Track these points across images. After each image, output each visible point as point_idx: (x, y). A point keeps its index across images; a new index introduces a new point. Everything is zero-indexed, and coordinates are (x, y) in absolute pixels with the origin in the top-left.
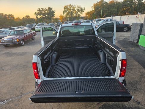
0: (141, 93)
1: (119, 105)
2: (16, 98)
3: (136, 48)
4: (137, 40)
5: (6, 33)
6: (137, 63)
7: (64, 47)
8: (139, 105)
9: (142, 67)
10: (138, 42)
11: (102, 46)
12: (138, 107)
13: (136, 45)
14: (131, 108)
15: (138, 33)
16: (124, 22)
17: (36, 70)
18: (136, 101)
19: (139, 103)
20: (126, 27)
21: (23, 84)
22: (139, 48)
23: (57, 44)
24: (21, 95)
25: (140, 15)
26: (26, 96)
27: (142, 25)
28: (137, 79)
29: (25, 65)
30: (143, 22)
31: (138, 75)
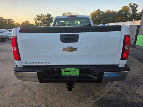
3: (134, 48)
4: (134, 41)
6: (136, 60)
14: (135, 103)
15: (135, 34)
18: (141, 96)
21: (7, 77)
22: (137, 48)
24: (1, 88)
25: (135, 21)
26: (7, 89)
28: (138, 74)
31: (139, 70)
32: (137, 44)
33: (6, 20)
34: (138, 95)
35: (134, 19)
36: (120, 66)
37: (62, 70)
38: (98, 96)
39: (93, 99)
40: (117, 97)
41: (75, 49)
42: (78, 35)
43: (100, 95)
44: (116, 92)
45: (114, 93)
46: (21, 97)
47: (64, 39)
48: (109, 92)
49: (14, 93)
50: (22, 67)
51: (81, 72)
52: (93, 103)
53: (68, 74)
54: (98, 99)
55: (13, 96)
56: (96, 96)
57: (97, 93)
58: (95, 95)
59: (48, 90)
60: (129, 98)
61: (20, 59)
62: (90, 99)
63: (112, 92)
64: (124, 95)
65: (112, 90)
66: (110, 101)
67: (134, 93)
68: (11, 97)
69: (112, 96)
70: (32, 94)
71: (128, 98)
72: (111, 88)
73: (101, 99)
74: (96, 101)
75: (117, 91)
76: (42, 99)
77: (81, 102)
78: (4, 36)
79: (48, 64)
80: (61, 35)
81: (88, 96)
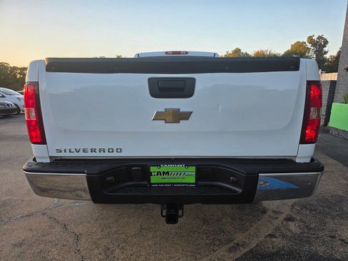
1: (298, 254)
4: (325, 117)
22: (331, 135)
27: (333, 83)
32: (331, 124)
33: (15, 68)
34: (342, 240)
35: (320, 70)
36: (298, 161)
37: (153, 169)
38: (244, 245)
39: (230, 250)
40: (291, 245)
42: (194, 80)
43: (248, 242)
44: (289, 234)
45: (283, 236)
46: (42, 246)
47: (159, 90)
48: (270, 235)
49: (23, 238)
50: (48, 161)
51: (199, 175)
53: (167, 180)
54: (244, 251)
55: (20, 245)
56: (238, 244)
57: (239, 237)
58: (236, 241)
59: (114, 229)
60: (323, 249)
61: (43, 141)
62: (222, 251)
63: (278, 234)
64: (308, 242)
65: (278, 229)
66: (274, 254)
67: (333, 237)
68: (15, 246)
69: (279, 242)
70: (71, 240)
71: (321, 249)
72: (275, 225)
73: (251, 251)
74: (238, 256)
75: (290, 230)
76: (96, 252)
77: (201, 259)
78: (8, 105)
79: (115, 155)
80: (150, 80)
81: (217, 243)
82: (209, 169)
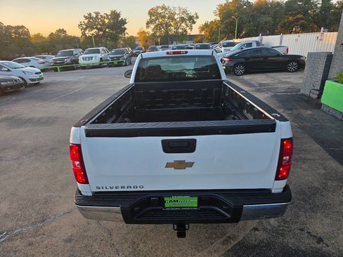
0: (325, 216)
1: (274, 246)
2: (30, 227)
3: (315, 110)
4: (318, 93)
5: (9, 70)
6: (316, 146)
7: (148, 108)
8: (320, 245)
9: (327, 156)
10: (320, 96)
11: (237, 106)
12: (319, 249)
13: (315, 103)
14: (303, 252)
15: (320, 76)
16: (287, 49)
17: (77, 163)
18: (315, 237)
19: (320, 240)
20: (292, 61)
21: (48, 194)
22: (322, 111)
23: (131, 98)
24: (43, 221)
25: (325, 33)
26: (54, 224)
27: (330, 57)
28: (316, 184)
29: (53, 149)
30: (332, 50)
31: (319, 174)
32: (324, 100)
34: (309, 233)
35: (322, 28)
36: (273, 191)
37: (166, 199)
38: (234, 238)
39: (224, 243)
40: (270, 238)
41: (191, 165)
42: (195, 140)
43: (237, 234)
44: (269, 227)
45: (265, 230)
46: (86, 241)
48: (254, 228)
49: (70, 234)
50: (91, 194)
51: (200, 202)
52: (223, 253)
53: (177, 205)
54: (234, 243)
55: (69, 240)
56: (229, 237)
57: (231, 231)
58: (227, 235)
60: (292, 241)
61: (87, 182)
62: (217, 244)
63: (260, 227)
64: (282, 235)
66: (255, 246)
67: (302, 230)
68: (66, 241)
69: (261, 235)
70: (105, 235)
71: (290, 241)
73: (239, 244)
74: (230, 248)
75: (270, 224)
76: (126, 245)
77: (202, 251)
78: (16, 80)
79: (138, 189)
81: (214, 236)
82: (207, 198)
